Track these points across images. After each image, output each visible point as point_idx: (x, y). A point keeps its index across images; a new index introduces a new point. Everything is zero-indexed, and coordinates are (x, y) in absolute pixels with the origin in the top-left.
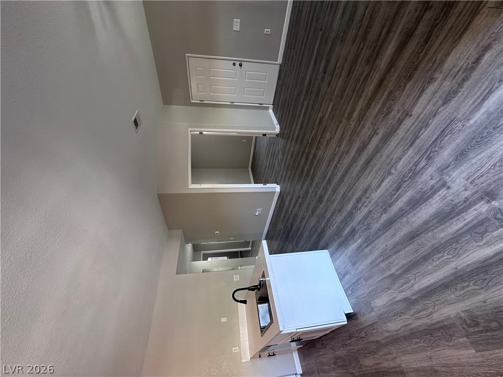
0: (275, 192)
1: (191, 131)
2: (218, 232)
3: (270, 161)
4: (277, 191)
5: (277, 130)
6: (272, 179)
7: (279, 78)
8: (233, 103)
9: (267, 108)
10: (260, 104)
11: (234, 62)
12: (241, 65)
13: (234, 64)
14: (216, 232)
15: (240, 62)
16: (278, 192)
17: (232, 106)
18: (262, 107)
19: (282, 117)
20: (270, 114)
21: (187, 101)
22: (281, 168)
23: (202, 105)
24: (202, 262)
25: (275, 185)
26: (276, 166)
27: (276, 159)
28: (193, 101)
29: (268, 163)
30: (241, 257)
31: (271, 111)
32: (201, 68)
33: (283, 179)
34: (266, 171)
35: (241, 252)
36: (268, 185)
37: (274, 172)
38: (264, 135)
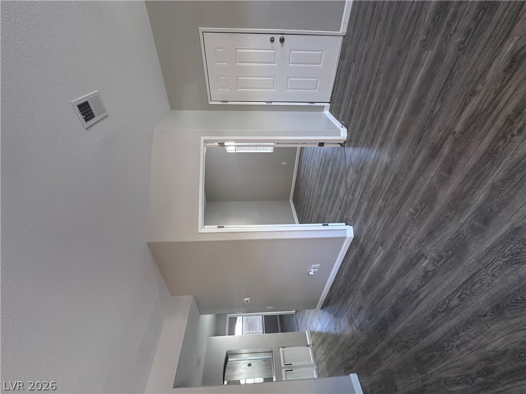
0: (345, 238)
1: (205, 141)
2: (248, 299)
3: (327, 188)
4: (348, 236)
5: (343, 134)
6: (333, 214)
7: (342, 57)
8: (271, 102)
9: (321, 108)
10: (310, 103)
11: (272, 36)
12: (282, 40)
13: (272, 40)
14: (246, 299)
15: (281, 36)
16: (350, 238)
17: (269, 107)
18: (312, 107)
19: (351, 113)
20: (326, 116)
21: (203, 104)
22: (353, 195)
23: (225, 107)
24: (227, 337)
25: (342, 226)
26: (342, 192)
27: (340, 183)
28: (211, 103)
29: (323, 191)
30: (282, 332)
31: (327, 112)
32: (222, 50)
33: (361, 215)
34: (320, 203)
35: (280, 316)
36: (332, 226)
37: (338, 202)
38: (321, 144)
